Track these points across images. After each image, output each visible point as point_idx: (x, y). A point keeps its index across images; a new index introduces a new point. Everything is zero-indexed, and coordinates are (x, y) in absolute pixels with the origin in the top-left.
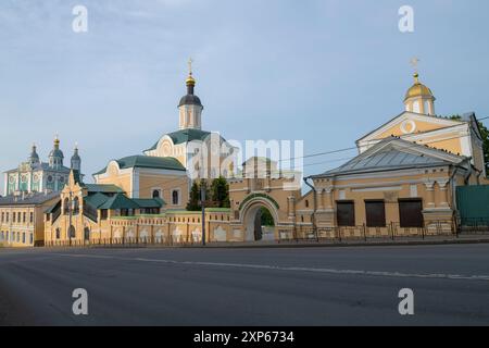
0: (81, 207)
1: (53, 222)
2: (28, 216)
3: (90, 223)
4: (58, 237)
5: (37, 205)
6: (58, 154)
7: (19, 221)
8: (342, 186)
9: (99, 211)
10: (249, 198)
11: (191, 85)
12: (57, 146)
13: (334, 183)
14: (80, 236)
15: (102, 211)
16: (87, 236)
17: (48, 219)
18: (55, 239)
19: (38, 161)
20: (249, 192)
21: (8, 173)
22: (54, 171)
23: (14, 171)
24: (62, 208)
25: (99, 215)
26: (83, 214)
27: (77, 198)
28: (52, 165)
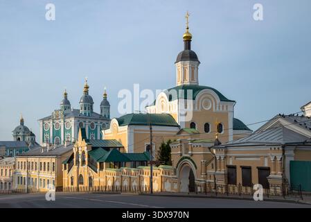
0: (86, 159)
1: (69, 171)
2: (51, 166)
3: (93, 173)
4: (72, 184)
5: (57, 156)
6: (88, 100)
7: (45, 170)
8: (231, 155)
9: (98, 163)
10: (182, 159)
11: (188, 41)
12: (86, 92)
13: (226, 152)
14: (86, 183)
15: (100, 163)
16: (91, 184)
17: (65, 169)
18: (70, 186)
19: (69, 108)
20: (181, 155)
21: (43, 120)
22: (85, 117)
23: (49, 118)
24: (75, 159)
25: (98, 167)
26: (88, 165)
27: (84, 152)
28: (82, 111)
